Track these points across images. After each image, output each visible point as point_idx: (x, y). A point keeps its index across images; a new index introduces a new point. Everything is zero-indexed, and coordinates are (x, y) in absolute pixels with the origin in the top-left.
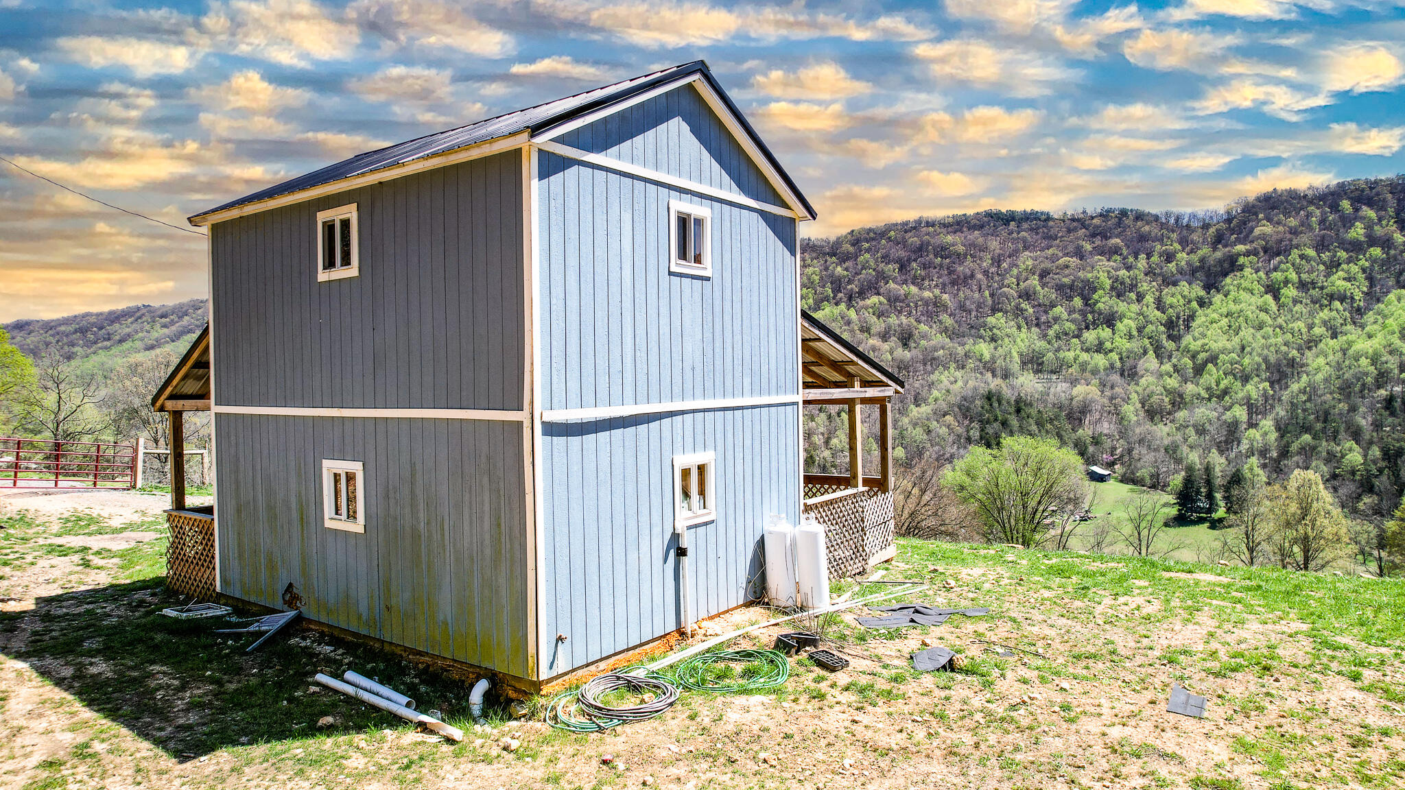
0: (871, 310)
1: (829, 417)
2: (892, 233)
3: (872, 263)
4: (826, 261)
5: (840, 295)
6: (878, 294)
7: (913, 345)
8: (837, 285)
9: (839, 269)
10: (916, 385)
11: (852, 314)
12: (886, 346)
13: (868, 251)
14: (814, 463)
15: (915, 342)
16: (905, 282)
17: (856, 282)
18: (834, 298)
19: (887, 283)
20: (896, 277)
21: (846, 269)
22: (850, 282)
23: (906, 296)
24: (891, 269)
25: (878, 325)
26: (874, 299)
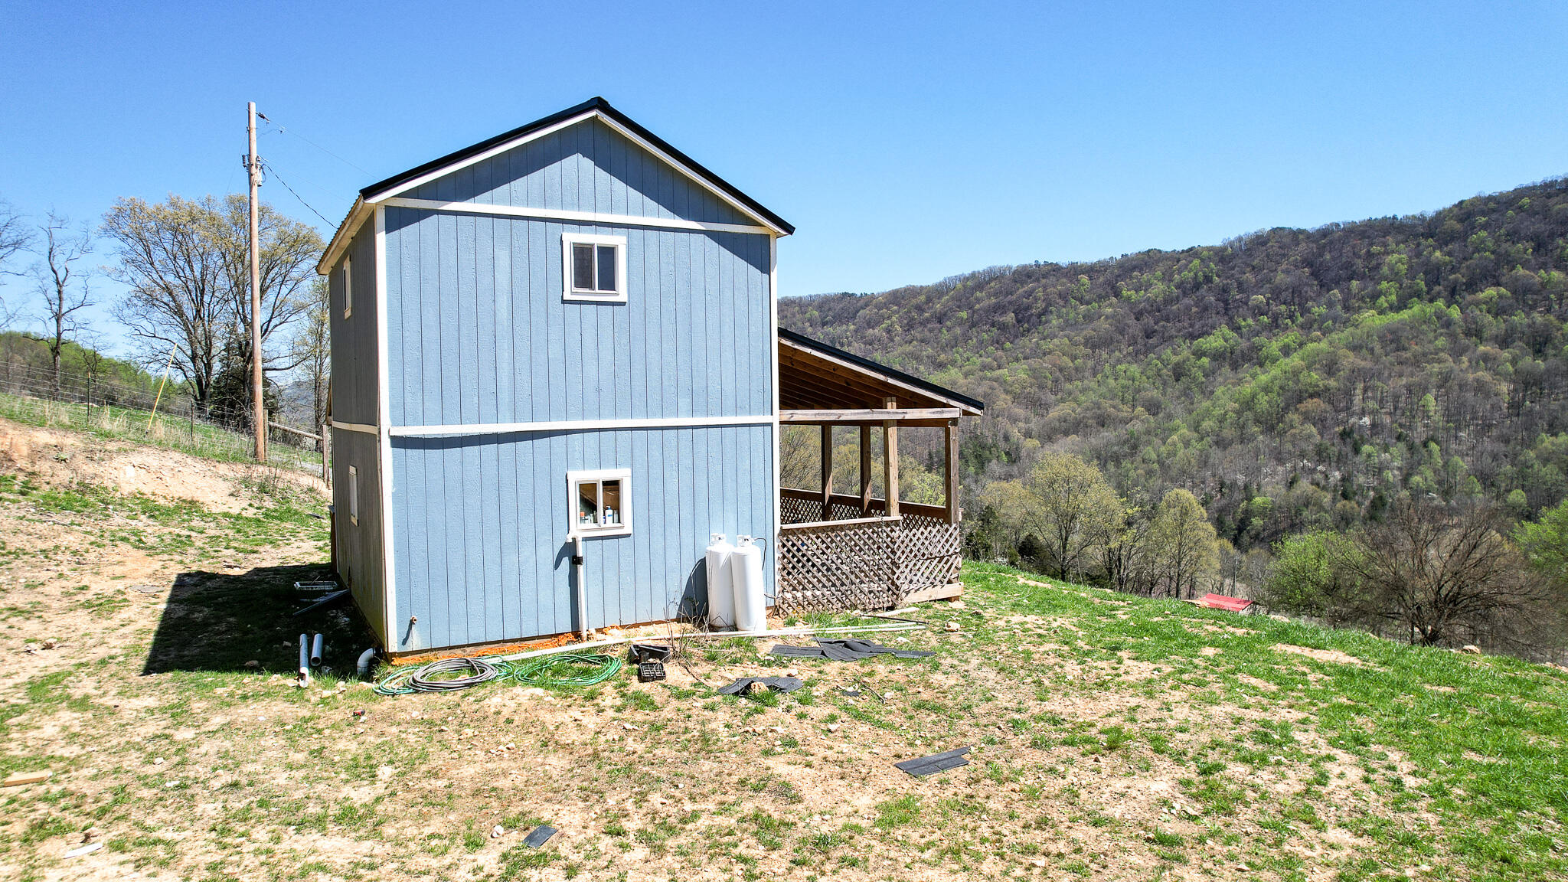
0: (1484, 307)
1: (1411, 448)
2: (1526, 200)
3: (1490, 244)
4: (1418, 245)
5: (1437, 288)
6: (1498, 284)
7: (1551, 352)
8: (1434, 273)
9: (1438, 254)
10: (1552, 407)
11: (1455, 312)
12: (1506, 354)
13: (1484, 227)
14: (1384, 505)
15: (1555, 347)
16: (1544, 266)
17: (1463, 271)
18: (1428, 293)
19: (1513, 268)
20: (1528, 261)
21: (1450, 254)
22: (1453, 270)
23: (1543, 285)
24: (1523, 249)
25: (1493, 325)
26: (1491, 292)
